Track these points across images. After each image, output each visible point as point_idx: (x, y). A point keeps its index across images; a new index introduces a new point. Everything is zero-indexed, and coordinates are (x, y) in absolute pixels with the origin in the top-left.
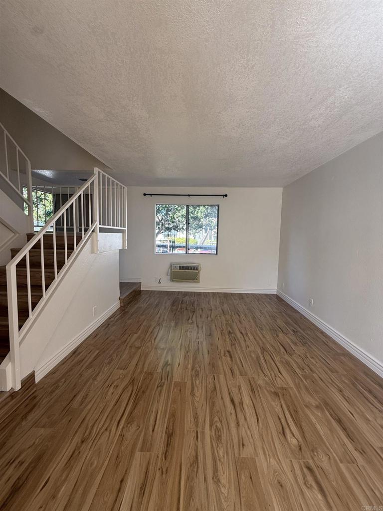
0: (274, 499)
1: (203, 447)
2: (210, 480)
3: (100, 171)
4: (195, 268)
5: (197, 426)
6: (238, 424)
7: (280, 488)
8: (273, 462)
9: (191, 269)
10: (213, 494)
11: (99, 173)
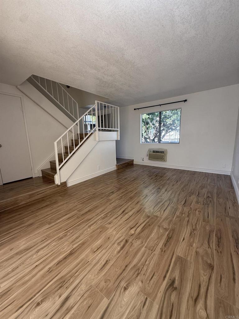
0: (101, 239)
1: (96, 218)
2: (88, 226)
3: (98, 102)
4: (162, 152)
5: (100, 213)
6: (116, 218)
7: (107, 239)
8: (115, 232)
9: (160, 153)
10: (85, 228)
11: (98, 103)
